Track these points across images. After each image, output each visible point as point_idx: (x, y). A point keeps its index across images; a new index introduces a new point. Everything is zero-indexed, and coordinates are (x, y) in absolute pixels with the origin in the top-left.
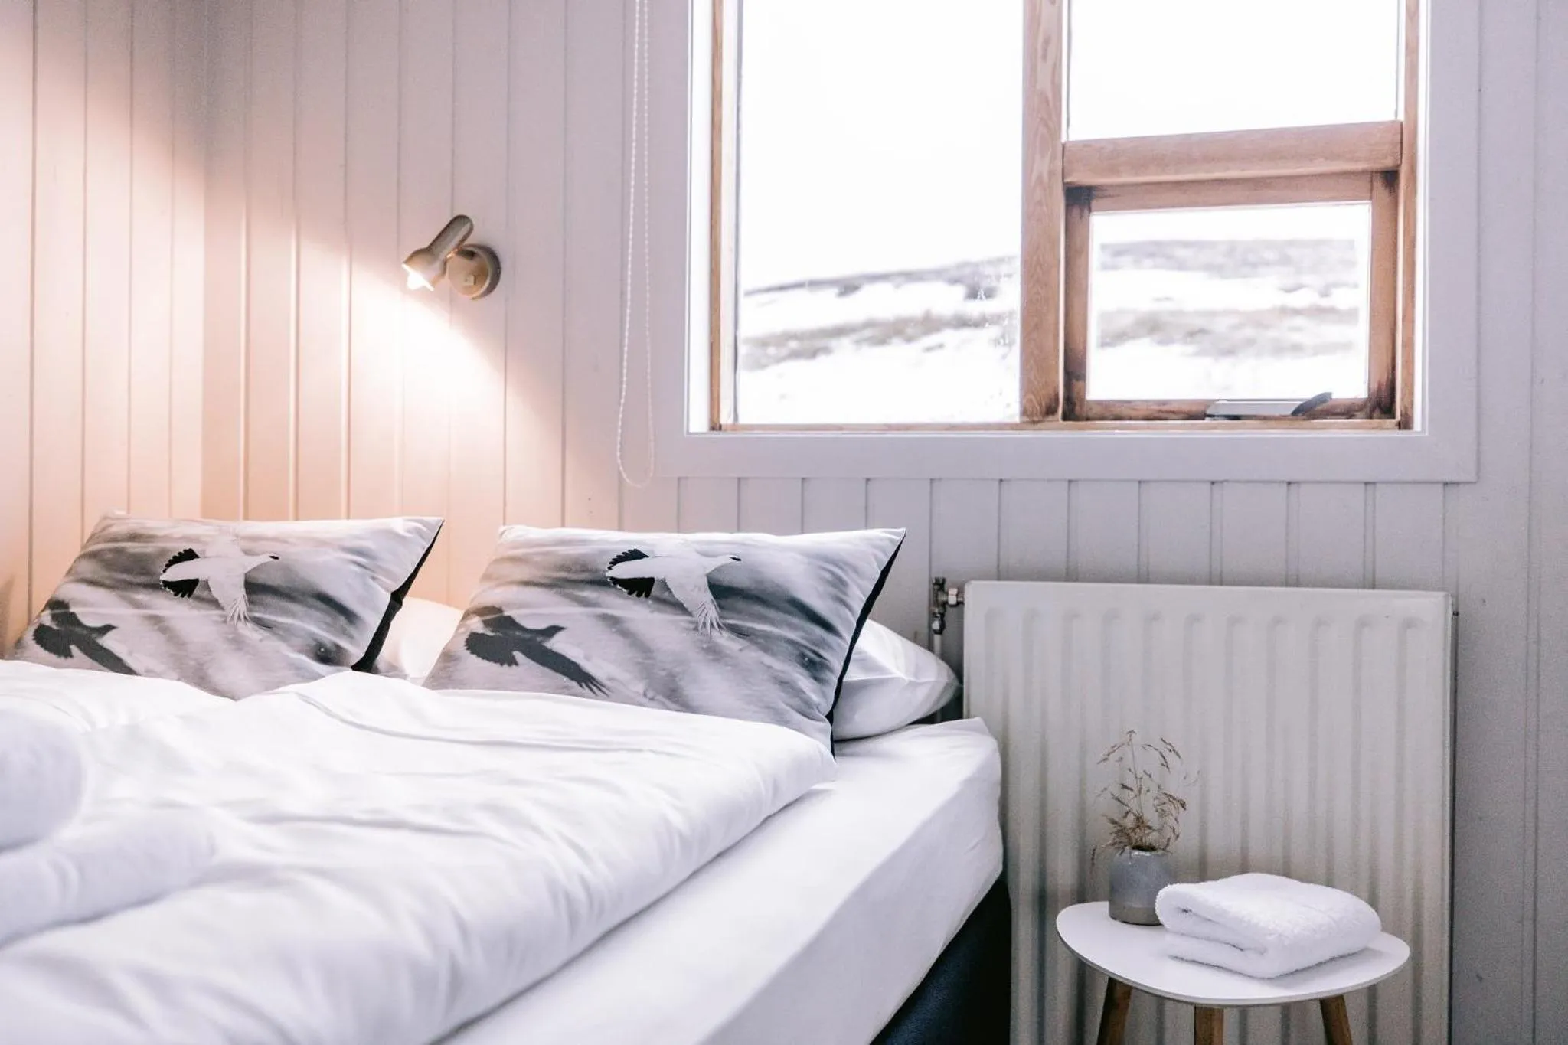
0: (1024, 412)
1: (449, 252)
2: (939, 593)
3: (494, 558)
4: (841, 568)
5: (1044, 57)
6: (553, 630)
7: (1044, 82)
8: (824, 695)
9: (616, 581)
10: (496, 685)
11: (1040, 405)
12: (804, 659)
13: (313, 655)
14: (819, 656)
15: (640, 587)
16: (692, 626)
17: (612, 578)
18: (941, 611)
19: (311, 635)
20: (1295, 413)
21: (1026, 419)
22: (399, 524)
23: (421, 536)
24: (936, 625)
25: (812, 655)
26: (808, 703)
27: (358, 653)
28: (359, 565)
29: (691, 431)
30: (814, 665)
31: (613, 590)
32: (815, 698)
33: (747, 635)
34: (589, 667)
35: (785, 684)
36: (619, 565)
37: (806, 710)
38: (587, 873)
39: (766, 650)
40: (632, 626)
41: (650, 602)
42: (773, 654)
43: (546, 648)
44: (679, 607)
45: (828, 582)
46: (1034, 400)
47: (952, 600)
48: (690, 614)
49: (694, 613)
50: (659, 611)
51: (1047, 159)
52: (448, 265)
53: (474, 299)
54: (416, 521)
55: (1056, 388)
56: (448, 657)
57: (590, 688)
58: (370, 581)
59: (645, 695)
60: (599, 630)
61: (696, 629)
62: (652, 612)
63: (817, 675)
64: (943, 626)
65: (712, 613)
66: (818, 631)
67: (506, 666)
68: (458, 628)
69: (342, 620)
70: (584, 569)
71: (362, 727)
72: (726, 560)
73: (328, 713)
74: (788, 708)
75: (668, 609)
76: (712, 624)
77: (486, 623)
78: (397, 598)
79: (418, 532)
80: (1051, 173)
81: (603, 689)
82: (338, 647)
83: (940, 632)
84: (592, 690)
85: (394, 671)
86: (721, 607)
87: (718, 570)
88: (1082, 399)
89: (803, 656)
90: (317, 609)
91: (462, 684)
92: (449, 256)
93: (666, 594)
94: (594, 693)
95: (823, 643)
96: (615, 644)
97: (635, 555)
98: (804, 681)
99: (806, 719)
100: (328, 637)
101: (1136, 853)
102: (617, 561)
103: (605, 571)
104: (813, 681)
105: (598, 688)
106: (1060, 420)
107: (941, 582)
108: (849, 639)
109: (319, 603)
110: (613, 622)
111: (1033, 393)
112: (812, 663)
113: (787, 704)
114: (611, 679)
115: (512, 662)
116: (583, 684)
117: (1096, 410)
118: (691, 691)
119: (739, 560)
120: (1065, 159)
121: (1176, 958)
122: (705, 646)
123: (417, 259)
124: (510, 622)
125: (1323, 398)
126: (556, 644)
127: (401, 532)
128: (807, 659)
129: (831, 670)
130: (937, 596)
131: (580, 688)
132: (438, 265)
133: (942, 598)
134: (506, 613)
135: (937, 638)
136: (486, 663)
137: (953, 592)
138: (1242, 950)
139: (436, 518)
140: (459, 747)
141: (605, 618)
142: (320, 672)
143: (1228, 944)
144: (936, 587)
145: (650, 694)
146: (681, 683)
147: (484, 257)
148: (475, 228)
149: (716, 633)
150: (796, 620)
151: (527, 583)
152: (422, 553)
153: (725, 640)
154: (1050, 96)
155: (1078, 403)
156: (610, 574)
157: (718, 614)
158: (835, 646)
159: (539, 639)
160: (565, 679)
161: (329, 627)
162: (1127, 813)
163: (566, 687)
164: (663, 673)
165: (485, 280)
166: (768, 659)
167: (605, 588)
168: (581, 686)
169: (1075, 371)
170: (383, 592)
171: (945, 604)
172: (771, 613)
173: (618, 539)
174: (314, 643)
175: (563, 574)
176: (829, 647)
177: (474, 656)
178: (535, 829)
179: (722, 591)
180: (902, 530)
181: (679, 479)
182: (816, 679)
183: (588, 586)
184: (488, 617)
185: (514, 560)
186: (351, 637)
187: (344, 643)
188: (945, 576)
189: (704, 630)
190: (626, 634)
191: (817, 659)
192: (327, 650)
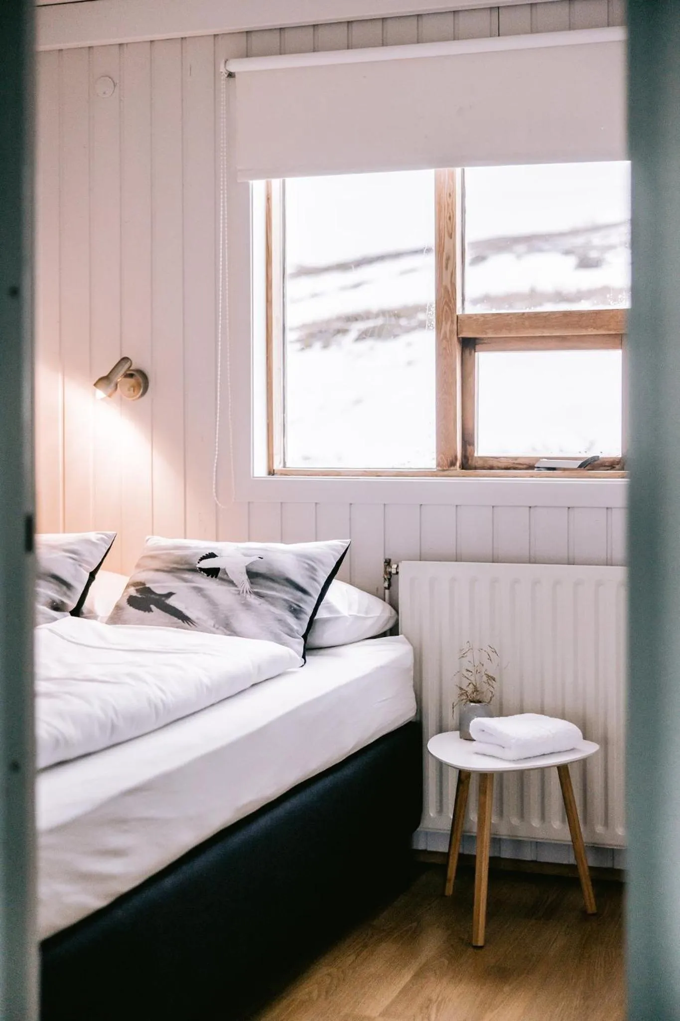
0: (438, 465)
1: (119, 378)
2: (387, 567)
3: (142, 556)
4: (313, 561)
5: (447, 268)
6: (170, 595)
7: (446, 282)
8: (301, 625)
9: (201, 569)
10: (142, 622)
11: (447, 460)
12: (291, 608)
13: (50, 607)
14: (300, 606)
15: (213, 573)
16: (237, 592)
17: (199, 568)
18: (389, 577)
19: (48, 596)
20: (580, 466)
21: (440, 468)
22: (93, 536)
23: (105, 543)
24: (386, 585)
25: (295, 606)
26: (292, 630)
27: (73, 605)
28: (73, 559)
29: (255, 475)
30: (296, 611)
31: (201, 575)
32: (295, 627)
33: (263, 597)
34: (187, 613)
35: (280, 621)
36: (203, 561)
37: (291, 633)
38: (164, 697)
39: (272, 604)
40: (208, 592)
41: (218, 580)
42: (275, 606)
43: (166, 604)
44: (231, 583)
45: (306, 569)
46: (443, 458)
47: (394, 571)
48: (236, 586)
49: (238, 586)
50: (221, 585)
51: (449, 323)
52: (118, 385)
53: (133, 400)
54: (103, 534)
55: (456, 450)
56: (118, 608)
57: (188, 623)
58: (78, 567)
59: (214, 626)
60: (193, 595)
61: (239, 594)
62: (218, 585)
63: (298, 616)
64: (390, 585)
65: (247, 585)
66: (300, 594)
67: (147, 613)
68: (124, 592)
69: (64, 588)
70: (187, 563)
71: (78, 644)
72: (255, 558)
73: (63, 638)
74: (282, 633)
75: (226, 584)
76: (247, 592)
77: (137, 591)
78: (92, 576)
79: (102, 539)
80: (451, 331)
81: (195, 624)
82: (62, 602)
83: (389, 587)
84: (189, 624)
85: (92, 616)
86: (252, 583)
87: (252, 563)
88: (473, 456)
89: (291, 607)
90: (50, 582)
91: (124, 622)
92: (119, 380)
93: (226, 576)
94: (190, 625)
95: (301, 600)
96: (199, 601)
97: (212, 555)
98: (291, 620)
99: (290, 638)
100: (57, 597)
101: (472, 704)
102: (202, 559)
103: (196, 564)
104: (295, 619)
105: (192, 623)
106: (458, 469)
107: (388, 561)
108: (317, 597)
109: (52, 580)
110: (199, 590)
111: (443, 454)
112: (295, 610)
113: (281, 630)
114: (198, 619)
115: (150, 610)
116: (185, 622)
117: (480, 463)
118: (236, 625)
119: (262, 558)
120: (458, 324)
121: (477, 753)
122: (243, 602)
123: (100, 383)
124: (149, 591)
125: (595, 459)
126: (171, 601)
127: (94, 540)
128: (292, 608)
129: (305, 613)
130: (386, 569)
131: (183, 624)
132: (113, 385)
133: (389, 570)
134: (147, 586)
135: (387, 591)
136: (137, 611)
137: (394, 566)
138: (503, 747)
139: (113, 532)
140: (120, 652)
141: (195, 588)
142: (56, 616)
143: (498, 745)
144: (386, 564)
145: (217, 626)
146: (231, 621)
147: (138, 376)
148: (133, 362)
149: (248, 596)
150: (287, 589)
151: (157, 570)
152: (106, 551)
153: (253, 600)
154: (450, 290)
155: (470, 458)
156: (198, 566)
157: (250, 586)
158: (308, 601)
159: (163, 599)
160: (176, 619)
161: (58, 592)
162: (470, 684)
163: (176, 623)
164: (223, 616)
165: (140, 389)
166: (272, 609)
167: (195, 573)
168: (184, 622)
169: (468, 441)
170: (85, 572)
171: (390, 573)
172: (276, 586)
173: (203, 547)
174: (51, 601)
175: (175, 566)
176: (305, 602)
177: (131, 607)
178: (145, 682)
179: (252, 575)
180: (348, 540)
181: (249, 503)
182: (297, 618)
183: (187, 572)
184: (138, 588)
185: (153, 557)
186: (69, 597)
187: (66, 600)
188: (390, 558)
189: (243, 594)
190: (205, 596)
191: (298, 608)
192: (57, 604)
